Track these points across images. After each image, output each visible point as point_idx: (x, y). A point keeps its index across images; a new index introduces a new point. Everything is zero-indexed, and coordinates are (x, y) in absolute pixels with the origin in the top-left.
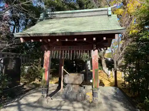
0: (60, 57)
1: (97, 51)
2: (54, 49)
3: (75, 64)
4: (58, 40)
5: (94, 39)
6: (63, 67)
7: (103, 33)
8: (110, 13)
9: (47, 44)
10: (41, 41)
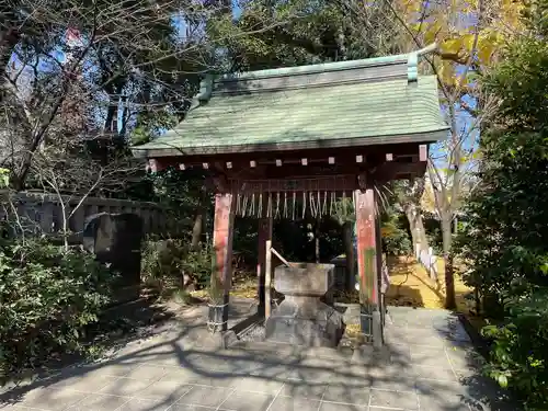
0: (260, 211)
1: (369, 192)
2: (243, 188)
3: (311, 234)
4: (253, 164)
5: (359, 159)
6: (269, 243)
7: (383, 141)
8: (412, 73)
9: (222, 173)
10: (205, 165)
